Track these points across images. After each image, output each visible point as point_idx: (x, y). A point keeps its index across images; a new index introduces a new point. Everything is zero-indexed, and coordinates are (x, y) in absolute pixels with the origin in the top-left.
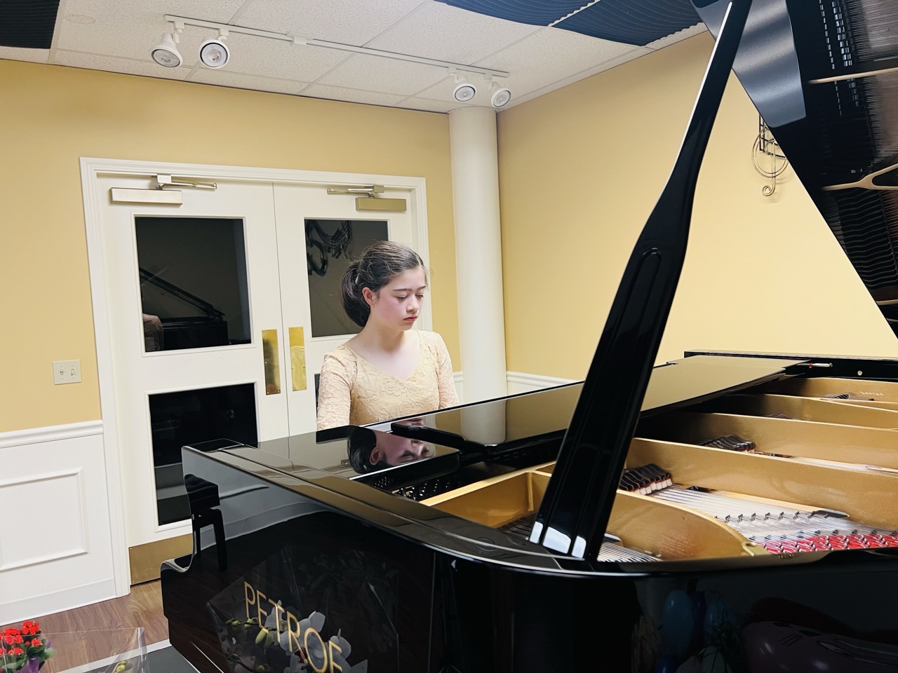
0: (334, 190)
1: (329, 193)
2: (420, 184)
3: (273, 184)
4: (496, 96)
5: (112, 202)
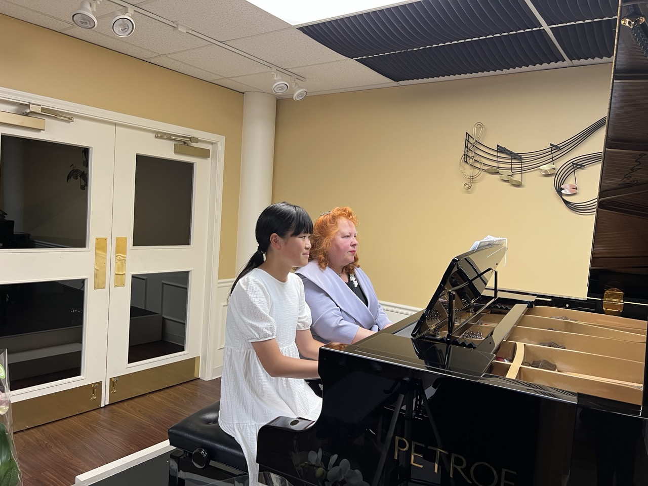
0: (160, 135)
1: (157, 137)
2: (221, 140)
3: (116, 124)
4: (298, 94)
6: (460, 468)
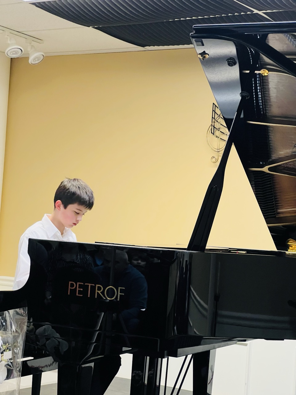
4: (35, 57)
6: (99, 292)
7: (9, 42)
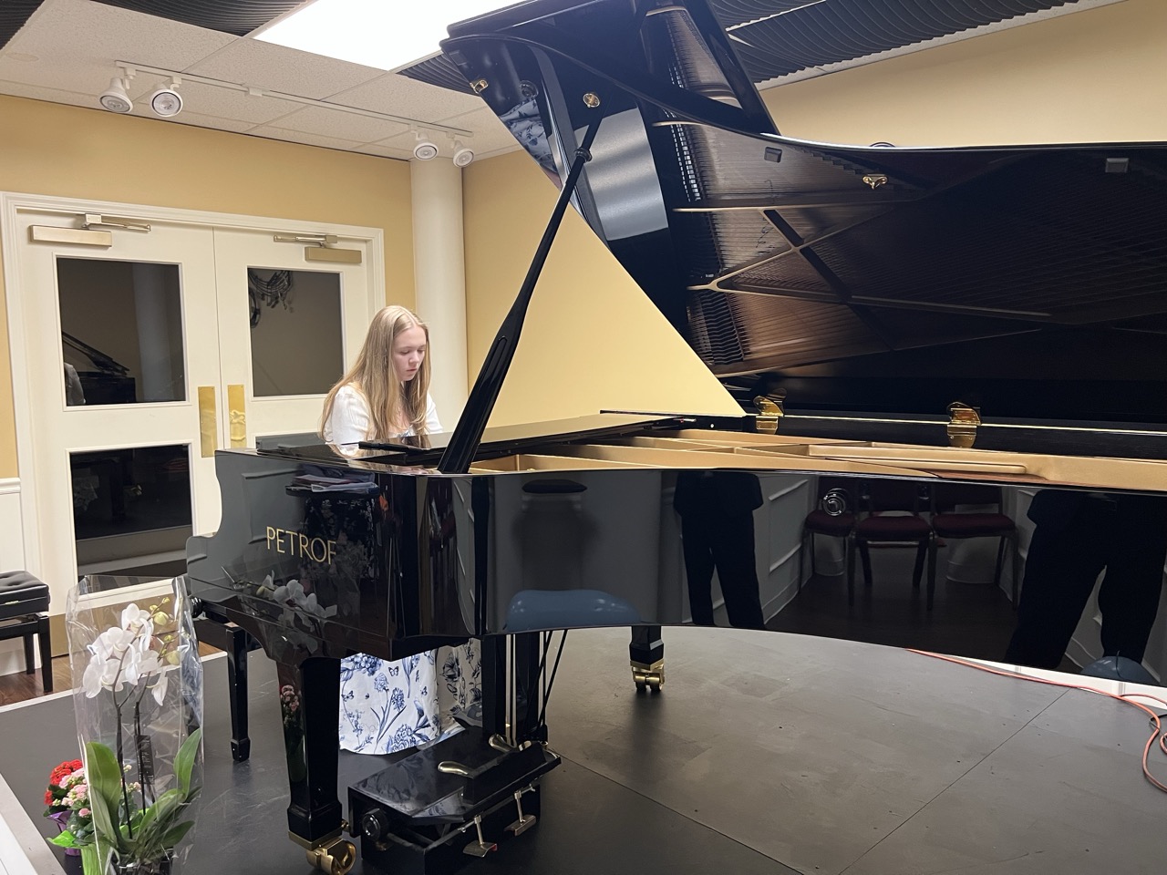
0: (280, 237)
1: (276, 240)
2: (377, 236)
3: (213, 228)
4: (461, 156)
5: (31, 240)
6: (305, 547)
7: (417, 139)
